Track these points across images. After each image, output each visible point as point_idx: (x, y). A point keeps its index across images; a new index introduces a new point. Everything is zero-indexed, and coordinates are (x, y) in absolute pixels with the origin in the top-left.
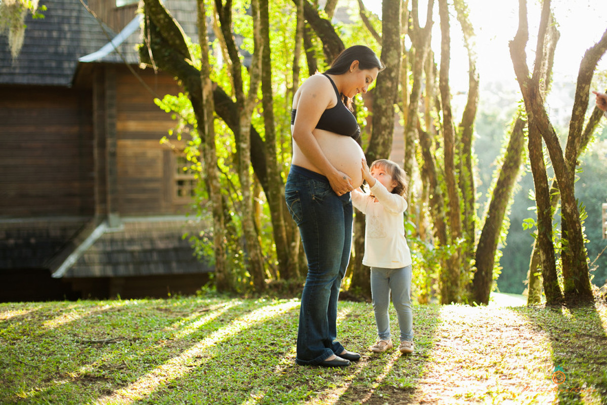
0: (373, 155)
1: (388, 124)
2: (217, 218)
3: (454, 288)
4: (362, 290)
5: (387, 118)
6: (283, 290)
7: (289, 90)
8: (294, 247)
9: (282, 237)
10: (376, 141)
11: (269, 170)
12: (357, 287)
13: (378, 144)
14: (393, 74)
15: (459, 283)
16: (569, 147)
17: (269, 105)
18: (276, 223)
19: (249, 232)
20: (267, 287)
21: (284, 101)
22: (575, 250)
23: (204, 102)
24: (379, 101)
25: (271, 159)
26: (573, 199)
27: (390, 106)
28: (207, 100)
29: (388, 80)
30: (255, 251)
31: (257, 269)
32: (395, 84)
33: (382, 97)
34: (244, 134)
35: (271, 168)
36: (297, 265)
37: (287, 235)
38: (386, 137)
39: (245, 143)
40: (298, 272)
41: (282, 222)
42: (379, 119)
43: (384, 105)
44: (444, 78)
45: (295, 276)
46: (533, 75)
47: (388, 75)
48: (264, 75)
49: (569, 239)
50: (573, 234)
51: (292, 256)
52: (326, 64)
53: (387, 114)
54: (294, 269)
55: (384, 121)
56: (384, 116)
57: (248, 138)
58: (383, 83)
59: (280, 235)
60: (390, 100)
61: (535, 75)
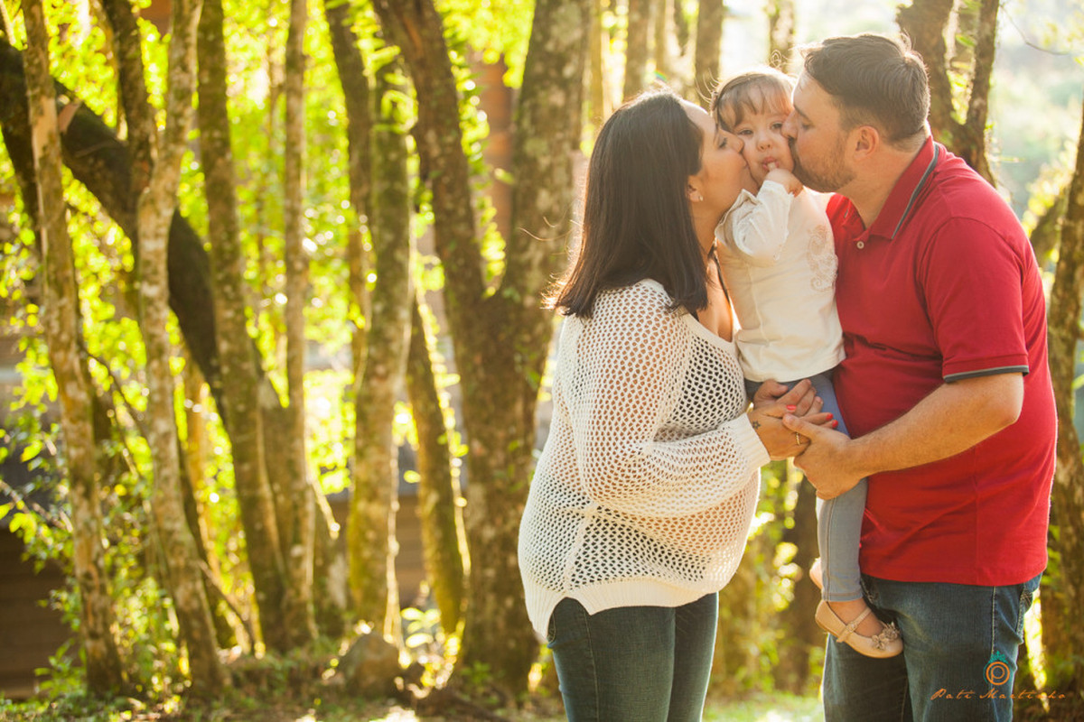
0: (517, 297)
1: (556, 209)
2: (81, 489)
3: (739, 623)
4: (491, 672)
5: (554, 190)
6: (272, 687)
7: (276, 91)
8: (299, 559)
9: (264, 532)
10: (525, 257)
11: (224, 346)
12: (479, 666)
13: (528, 266)
14: (569, 71)
15: (752, 607)
16: (1060, 292)
17: (220, 162)
18: (246, 493)
19: (170, 533)
20: (228, 682)
21: (265, 120)
22: (1077, 581)
23: (37, 165)
24: (531, 146)
25: (229, 314)
26: (1074, 446)
27: (561, 158)
28: (44, 160)
29: (554, 88)
30: (190, 586)
31: (196, 635)
32: (574, 97)
33: (538, 134)
34: (151, 258)
35: (229, 340)
36: (311, 609)
37: (280, 525)
38: (551, 243)
39: (152, 283)
40: (313, 627)
41: (265, 490)
42: (531, 195)
43: (545, 155)
44: (707, 61)
45: (303, 639)
46: (969, 113)
47: (553, 73)
48: (206, 80)
49: (1062, 551)
50: (1074, 540)
51: (295, 583)
52: (380, 43)
53: (552, 182)
54: (300, 619)
55: (544, 199)
56: (544, 186)
57: (162, 268)
58: (542, 94)
59: (258, 526)
60: (560, 142)
61: (974, 113)
